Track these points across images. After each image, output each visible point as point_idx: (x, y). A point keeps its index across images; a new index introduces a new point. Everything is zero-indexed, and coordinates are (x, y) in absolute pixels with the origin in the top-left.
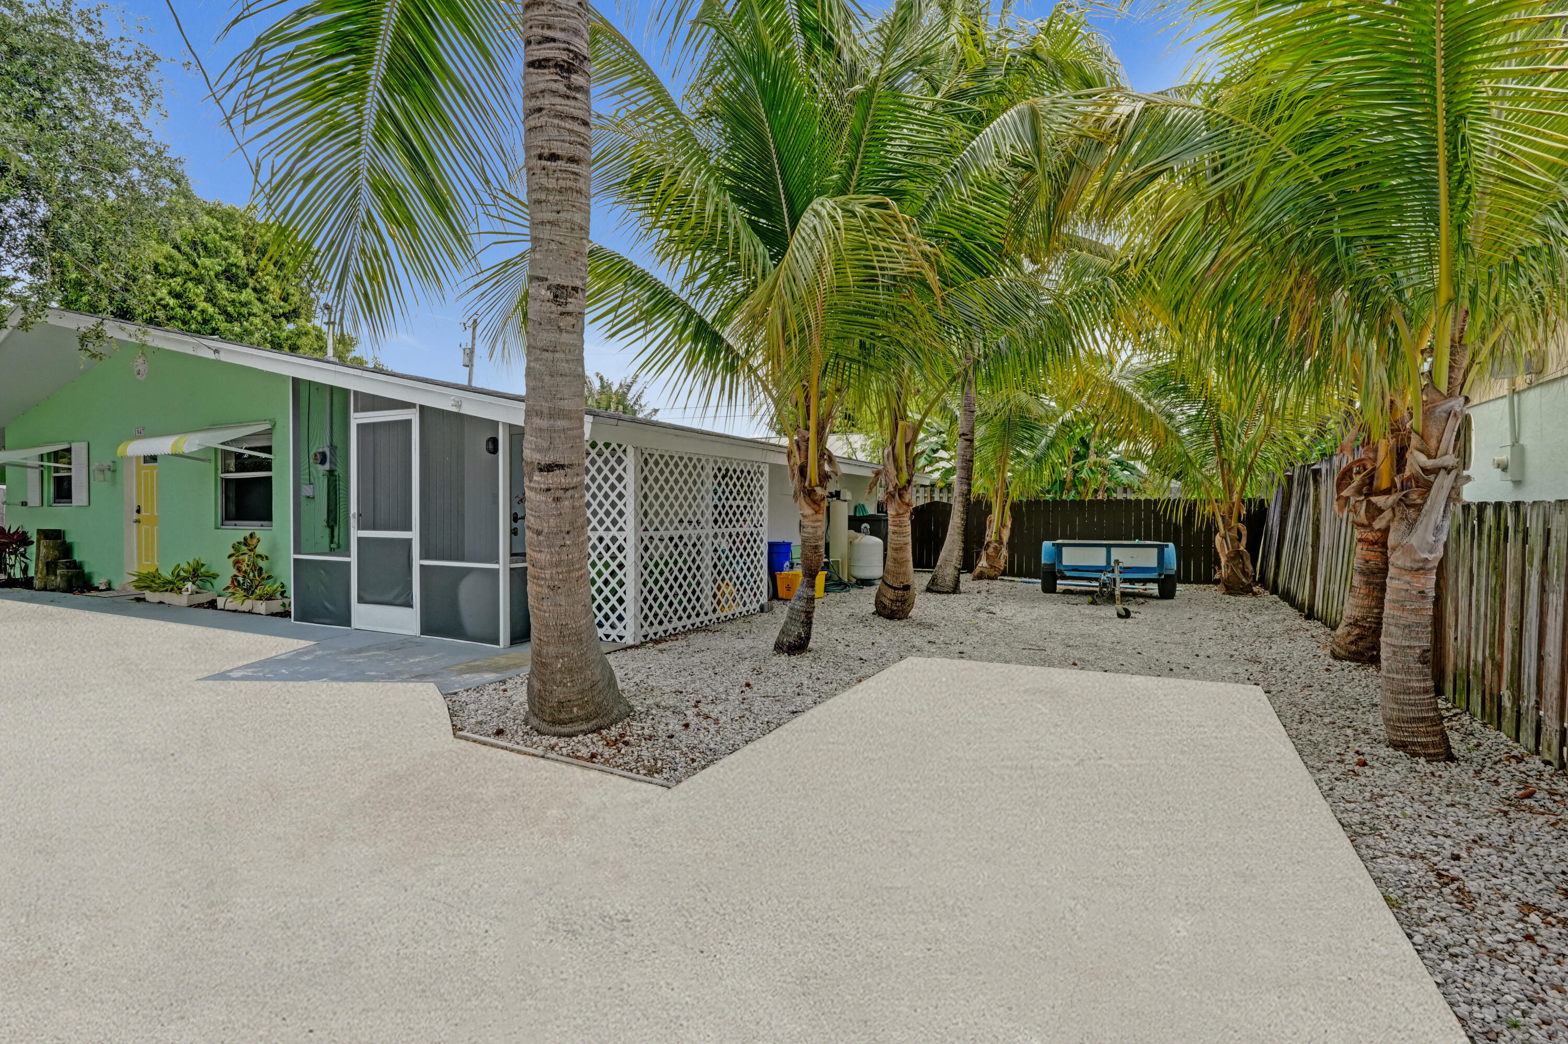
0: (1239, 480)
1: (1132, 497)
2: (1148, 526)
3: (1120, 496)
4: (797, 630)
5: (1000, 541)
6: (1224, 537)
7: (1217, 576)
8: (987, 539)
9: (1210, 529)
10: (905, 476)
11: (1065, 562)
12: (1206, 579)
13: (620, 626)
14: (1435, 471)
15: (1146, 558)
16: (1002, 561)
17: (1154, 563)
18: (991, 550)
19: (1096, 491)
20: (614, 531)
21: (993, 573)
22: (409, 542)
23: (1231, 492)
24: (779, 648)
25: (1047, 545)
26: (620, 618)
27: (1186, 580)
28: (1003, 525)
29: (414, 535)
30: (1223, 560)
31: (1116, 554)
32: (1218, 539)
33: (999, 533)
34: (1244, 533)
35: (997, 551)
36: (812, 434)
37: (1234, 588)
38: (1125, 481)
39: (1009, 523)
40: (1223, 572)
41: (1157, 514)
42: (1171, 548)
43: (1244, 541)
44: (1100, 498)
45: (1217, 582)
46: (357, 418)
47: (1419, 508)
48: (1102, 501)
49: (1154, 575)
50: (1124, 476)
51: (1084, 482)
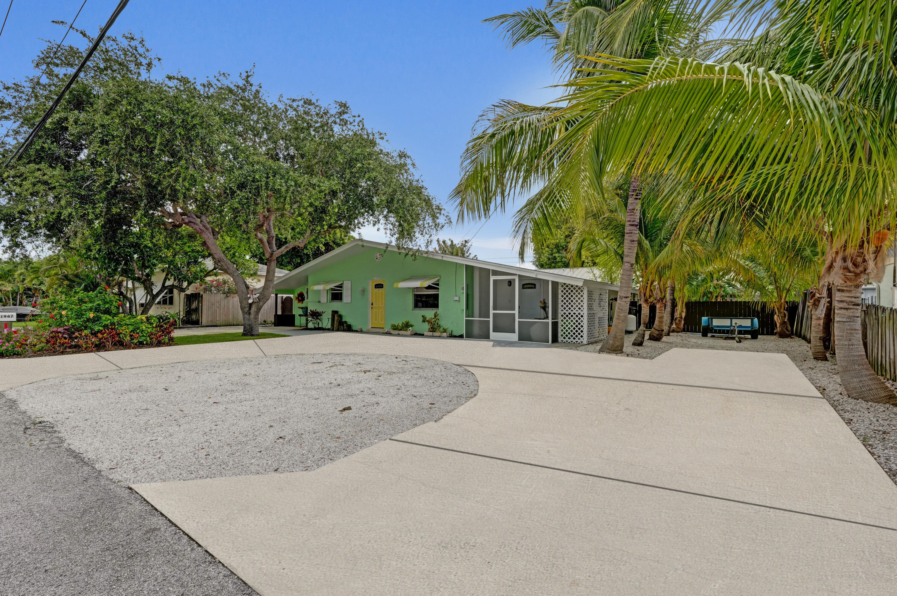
0: (784, 295)
1: (734, 300)
2: (745, 312)
3: (728, 300)
4: (640, 339)
5: (681, 317)
6: (778, 316)
7: (775, 331)
8: (675, 317)
9: (773, 313)
10: (663, 295)
11: (714, 324)
12: (771, 332)
13: (582, 339)
14: (821, 298)
15: (746, 323)
16: (682, 325)
17: (750, 325)
18: (677, 321)
19: (717, 297)
20: (579, 311)
21: (678, 330)
22: (514, 314)
23: (781, 298)
24: (634, 344)
25: (704, 319)
26: (582, 336)
27: (763, 334)
28: (683, 311)
29: (516, 312)
30: (778, 325)
31: (734, 321)
32: (776, 317)
33: (681, 314)
34: (787, 314)
35: (680, 321)
36: (649, 285)
37: (782, 335)
38: (731, 293)
39: (684, 310)
40: (778, 329)
41: (749, 307)
42: (756, 320)
43: (787, 318)
44: (719, 300)
45: (775, 334)
46: (492, 278)
47: (818, 306)
48: (720, 302)
49: (750, 329)
50: (729, 290)
51: (711, 293)
